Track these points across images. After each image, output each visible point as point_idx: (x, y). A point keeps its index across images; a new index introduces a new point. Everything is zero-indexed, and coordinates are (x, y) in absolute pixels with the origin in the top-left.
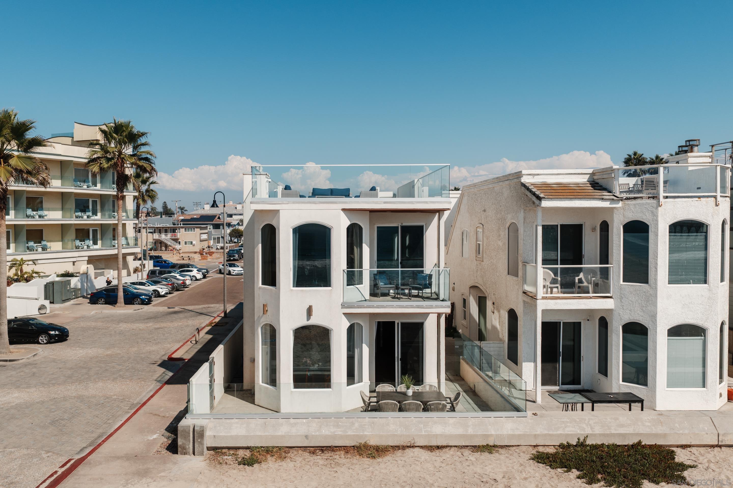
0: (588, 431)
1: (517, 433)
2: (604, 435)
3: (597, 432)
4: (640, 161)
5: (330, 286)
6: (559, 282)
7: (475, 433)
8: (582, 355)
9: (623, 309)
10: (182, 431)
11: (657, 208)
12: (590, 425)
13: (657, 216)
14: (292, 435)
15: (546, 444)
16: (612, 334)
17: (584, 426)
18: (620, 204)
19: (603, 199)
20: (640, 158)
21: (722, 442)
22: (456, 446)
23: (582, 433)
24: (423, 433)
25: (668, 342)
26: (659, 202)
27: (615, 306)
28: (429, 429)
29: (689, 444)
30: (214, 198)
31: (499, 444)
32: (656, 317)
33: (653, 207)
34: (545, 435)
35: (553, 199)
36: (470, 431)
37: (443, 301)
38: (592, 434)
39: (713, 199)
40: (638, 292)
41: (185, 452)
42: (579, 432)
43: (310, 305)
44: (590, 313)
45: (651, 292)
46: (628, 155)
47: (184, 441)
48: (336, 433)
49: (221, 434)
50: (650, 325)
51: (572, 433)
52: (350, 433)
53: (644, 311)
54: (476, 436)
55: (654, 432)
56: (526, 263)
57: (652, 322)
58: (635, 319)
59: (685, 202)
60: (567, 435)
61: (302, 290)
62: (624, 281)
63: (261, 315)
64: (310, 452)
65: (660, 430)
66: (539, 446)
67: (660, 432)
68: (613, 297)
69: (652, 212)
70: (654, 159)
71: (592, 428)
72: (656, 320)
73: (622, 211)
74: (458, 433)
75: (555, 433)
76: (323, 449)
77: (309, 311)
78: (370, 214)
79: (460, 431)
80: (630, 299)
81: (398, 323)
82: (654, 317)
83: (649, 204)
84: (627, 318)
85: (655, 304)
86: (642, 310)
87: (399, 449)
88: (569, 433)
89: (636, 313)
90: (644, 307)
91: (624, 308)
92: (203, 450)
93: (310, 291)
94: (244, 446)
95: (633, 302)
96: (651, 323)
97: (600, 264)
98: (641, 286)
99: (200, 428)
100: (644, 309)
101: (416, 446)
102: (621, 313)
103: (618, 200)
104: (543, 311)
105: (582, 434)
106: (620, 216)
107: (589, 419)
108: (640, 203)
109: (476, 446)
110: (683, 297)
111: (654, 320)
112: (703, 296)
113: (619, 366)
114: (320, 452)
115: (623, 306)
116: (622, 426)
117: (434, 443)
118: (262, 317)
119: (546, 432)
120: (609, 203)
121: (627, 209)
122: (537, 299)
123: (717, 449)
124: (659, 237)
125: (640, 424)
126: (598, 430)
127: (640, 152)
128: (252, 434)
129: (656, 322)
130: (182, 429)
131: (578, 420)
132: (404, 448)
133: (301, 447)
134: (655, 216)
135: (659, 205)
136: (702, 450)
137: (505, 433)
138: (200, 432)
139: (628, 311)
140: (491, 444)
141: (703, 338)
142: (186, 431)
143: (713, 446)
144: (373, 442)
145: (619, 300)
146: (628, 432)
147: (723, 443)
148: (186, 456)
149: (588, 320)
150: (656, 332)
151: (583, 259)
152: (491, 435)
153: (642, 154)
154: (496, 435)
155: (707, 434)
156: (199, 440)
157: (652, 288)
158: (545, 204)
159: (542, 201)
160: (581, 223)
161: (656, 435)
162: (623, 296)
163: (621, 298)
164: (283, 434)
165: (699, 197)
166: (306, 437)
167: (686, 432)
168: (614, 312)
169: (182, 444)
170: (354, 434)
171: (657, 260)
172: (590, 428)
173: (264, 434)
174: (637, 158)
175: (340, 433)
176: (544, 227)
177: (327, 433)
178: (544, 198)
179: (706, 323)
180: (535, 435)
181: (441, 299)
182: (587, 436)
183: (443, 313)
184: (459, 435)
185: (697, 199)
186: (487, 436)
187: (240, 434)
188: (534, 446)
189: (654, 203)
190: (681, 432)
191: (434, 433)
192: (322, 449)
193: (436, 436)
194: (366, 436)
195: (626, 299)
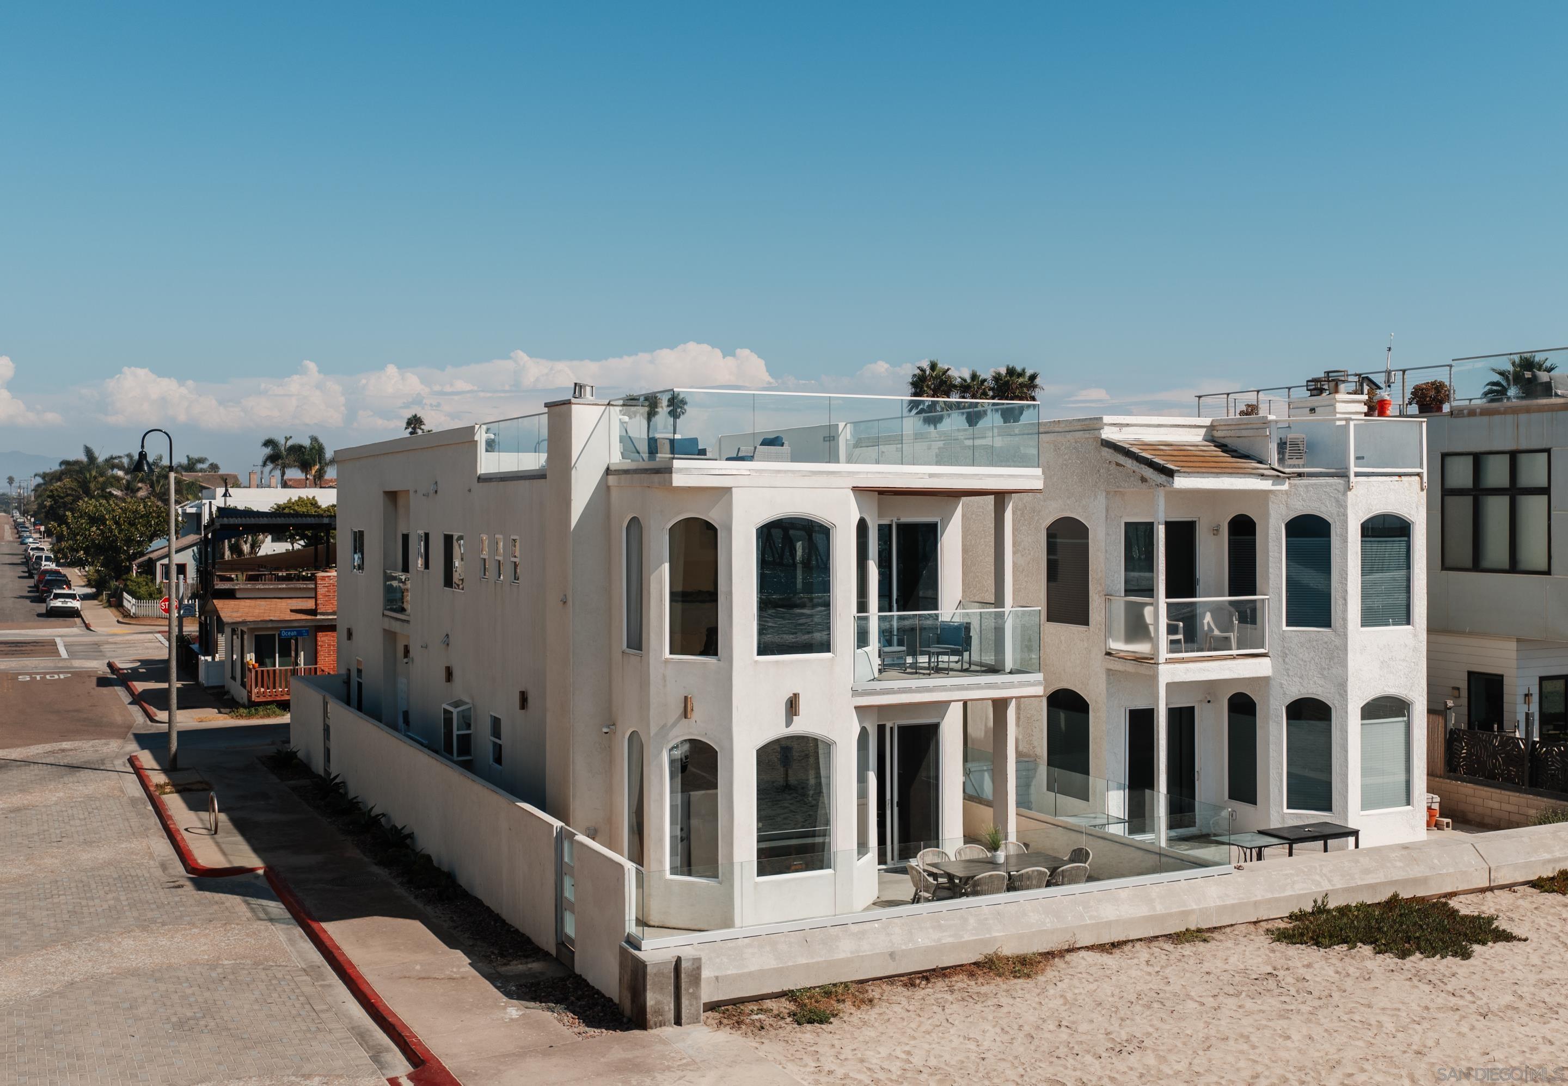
0: (1326, 887)
1: (1229, 902)
2: (1347, 890)
3: (1339, 886)
4: (943, 383)
5: (829, 651)
6: (1181, 630)
7: (1167, 911)
8: (1196, 769)
9: (1288, 675)
10: (655, 974)
11: (1345, 494)
12: (1325, 875)
13: (1345, 508)
14: (866, 956)
15: (1272, 917)
16: (1268, 723)
17: (1318, 878)
18: (1285, 487)
19: (1262, 475)
20: (943, 375)
21: (1494, 881)
22: (1140, 940)
23: (1320, 890)
24: (1089, 922)
25: (1362, 729)
26: (1349, 481)
27: (1274, 672)
28: (1095, 914)
29: (1455, 890)
30: (143, 446)
31: (1204, 927)
32: (1346, 686)
33: (1338, 491)
34: (1269, 901)
35: (1191, 475)
36: (1160, 909)
37: (1011, 673)
38: (1332, 890)
39: (1417, 478)
40: (1315, 643)
41: (661, 1021)
42: (1314, 889)
43: (795, 692)
44: (1210, 687)
45: (1337, 642)
46: (919, 368)
47: (659, 997)
48: (944, 941)
49: (729, 972)
50: (1336, 702)
51: (1305, 892)
52: (967, 937)
53: (1324, 677)
54: (1170, 915)
55: (1411, 877)
56: (1111, 595)
57: (1340, 695)
58: (1310, 691)
59: (1382, 482)
60: (1300, 897)
61: (777, 662)
62: (1287, 625)
63: (671, 721)
64: (905, 985)
65: (1417, 871)
66: (1260, 921)
67: (1419, 875)
68: (1270, 654)
69: (1337, 501)
70: (969, 381)
71: (1330, 881)
72: (1346, 692)
73: (1285, 496)
74: (1143, 914)
75: (1282, 895)
76: (928, 976)
77: (792, 706)
78: (879, 499)
79: (1143, 911)
80: (1301, 656)
81: (892, 728)
82: (1342, 686)
83: (1331, 485)
84: (1296, 691)
85: (1344, 664)
86: (1322, 675)
87: (1054, 958)
88: (1302, 892)
89: (1311, 682)
90: (1325, 669)
91: (1291, 673)
92: (698, 1011)
93: (792, 662)
94: (775, 990)
95: (1305, 662)
96: (1337, 696)
97: (1230, 595)
98: (1319, 632)
99: (693, 964)
100: (1325, 673)
101: (1079, 949)
102: (1285, 683)
103: (1284, 478)
104: (1168, 684)
105: (1320, 892)
106: (1281, 505)
107: (1320, 866)
108: (1315, 484)
109: (1170, 934)
110: (1381, 650)
111: (1342, 692)
112: (1406, 646)
113: (1281, 780)
114: (923, 982)
115: (1289, 669)
116: (1367, 871)
117: (1106, 939)
118: (674, 725)
119: (1269, 896)
120: (1271, 482)
121: (1292, 493)
122: (1158, 664)
123: (1488, 894)
124: (1349, 544)
125: (1389, 865)
126: (1339, 884)
127: (942, 365)
128: (790, 964)
129: (1347, 695)
130: (655, 971)
131: (1306, 870)
132: (1062, 953)
133: (880, 979)
134: (1342, 506)
135: (1348, 488)
136: (1471, 897)
137: (1212, 904)
138: (692, 971)
139: (1297, 679)
140: (1193, 928)
141: (1405, 719)
142: (663, 974)
143: (1483, 890)
144: (1009, 950)
145: (1280, 660)
146: (1379, 881)
147: (1496, 884)
148: (664, 1028)
149: (1209, 702)
150: (1347, 712)
151: (1198, 587)
152: (1193, 911)
153: (948, 369)
154: (1200, 909)
155: (1476, 870)
156: (691, 991)
157: (1339, 635)
158: (1181, 482)
159: (1175, 478)
160: (1194, 519)
161: (1415, 881)
162: (1287, 652)
163: (1285, 655)
164: (849, 955)
165: (1400, 475)
166: (892, 955)
167: (1451, 870)
168: (1272, 682)
169: (656, 1004)
170: (975, 938)
171: (1346, 584)
172: (1326, 881)
173: (814, 961)
174: (937, 377)
175: (950, 940)
176: (1169, 525)
177: (928, 943)
178: (1178, 471)
179: (1411, 693)
180: (1255, 903)
181: (1008, 670)
182: (1326, 895)
183: (1012, 698)
184: (1144, 917)
185: (1397, 478)
186: (1185, 914)
187: (766, 968)
188: (1255, 923)
189: (1340, 483)
190: (1445, 871)
191: (1105, 920)
192: (923, 977)
193: (1109, 924)
194: (995, 939)
195: (1293, 657)
